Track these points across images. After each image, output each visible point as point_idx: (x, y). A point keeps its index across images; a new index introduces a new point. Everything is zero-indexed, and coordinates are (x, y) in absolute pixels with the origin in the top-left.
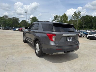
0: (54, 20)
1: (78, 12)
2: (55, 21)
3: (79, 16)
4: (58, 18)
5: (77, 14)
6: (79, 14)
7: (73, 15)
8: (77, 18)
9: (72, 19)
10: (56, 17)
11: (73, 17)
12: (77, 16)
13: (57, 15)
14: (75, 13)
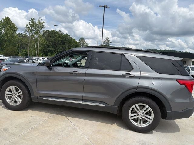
1: (39, 21)
3: (40, 28)
5: (37, 23)
6: (41, 25)
8: (37, 33)
9: (28, 34)
11: (29, 30)
12: (37, 28)
14: (32, 20)
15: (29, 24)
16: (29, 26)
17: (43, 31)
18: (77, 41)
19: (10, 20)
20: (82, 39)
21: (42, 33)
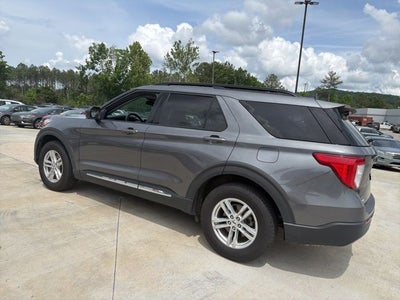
0: (88, 66)
1: (189, 45)
2: (93, 68)
3: (190, 60)
4: (109, 59)
5: (185, 50)
6: (192, 53)
7: (168, 55)
8: (184, 69)
9: (168, 71)
10: (99, 52)
11: (171, 64)
12: (184, 60)
13: (103, 45)
14: (177, 44)
15: (172, 53)
16: (172, 56)
17: (196, 64)
18: (262, 82)
19: (140, 47)
20: (273, 78)
21: (193, 69)
